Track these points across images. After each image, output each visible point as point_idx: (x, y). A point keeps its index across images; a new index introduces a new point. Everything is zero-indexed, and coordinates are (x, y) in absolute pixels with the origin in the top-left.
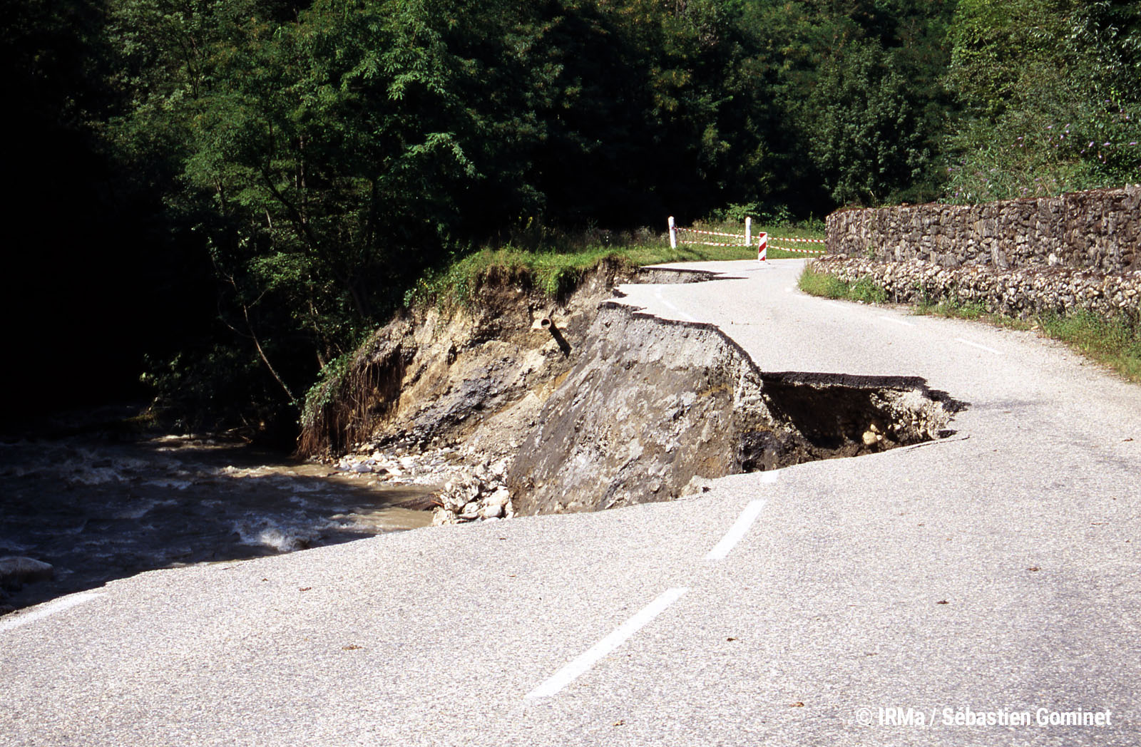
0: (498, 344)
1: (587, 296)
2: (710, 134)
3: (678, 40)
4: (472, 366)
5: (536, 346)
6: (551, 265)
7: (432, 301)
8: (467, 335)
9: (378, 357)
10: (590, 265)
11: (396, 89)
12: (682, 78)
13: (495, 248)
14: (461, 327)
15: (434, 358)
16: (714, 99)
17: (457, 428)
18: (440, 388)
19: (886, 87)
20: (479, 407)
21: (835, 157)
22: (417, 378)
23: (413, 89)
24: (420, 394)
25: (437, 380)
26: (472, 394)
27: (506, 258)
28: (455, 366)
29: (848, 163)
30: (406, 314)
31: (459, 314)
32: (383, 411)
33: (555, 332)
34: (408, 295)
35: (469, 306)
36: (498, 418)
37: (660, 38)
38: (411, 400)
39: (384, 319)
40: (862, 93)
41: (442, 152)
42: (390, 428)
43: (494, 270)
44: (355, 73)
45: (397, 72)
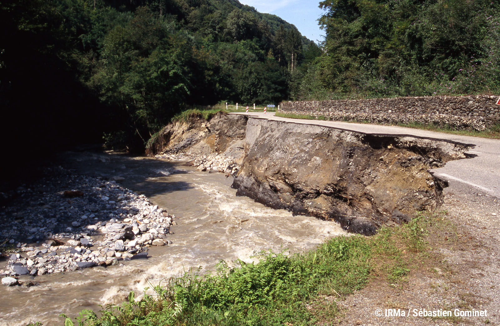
0: (193, 130)
1: (215, 120)
2: (217, 85)
3: (210, 64)
4: (188, 135)
5: (202, 130)
6: (206, 113)
7: (177, 121)
8: (186, 128)
9: (165, 133)
10: (215, 113)
11: (171, 73)
12: (211, 73)
13: (193, 109)
14: (185, 126)
15: (179, 133)
16: (218, 78)
17: (185, 149)
18: (180, 140)
19: (253, 76)
20: (190, 144)
21: (242, 90)
22: (174, 137)
23: (175, 73)
24: (175, 141)
25: (179, 138)
26: (188, 141)
27: (195, 111)
28: (184, 135)
29: (245, 92)
30: (171, 123)
31: (184, 123)
32: (166, 145)
33: (207, 128)
34: (172, 119)
35: (187, 122)
36: (195, 146)
37: (206, 64)
38: (172, 143)
39: (166, 124)
40: (247, 77)
41: (181, 88)
42: (168, 149)
43: (193, 114)
44: (161, 70)
45: (171, 70)
